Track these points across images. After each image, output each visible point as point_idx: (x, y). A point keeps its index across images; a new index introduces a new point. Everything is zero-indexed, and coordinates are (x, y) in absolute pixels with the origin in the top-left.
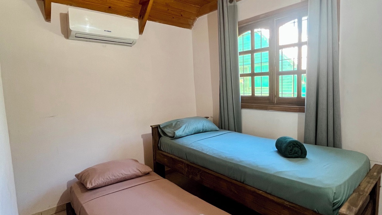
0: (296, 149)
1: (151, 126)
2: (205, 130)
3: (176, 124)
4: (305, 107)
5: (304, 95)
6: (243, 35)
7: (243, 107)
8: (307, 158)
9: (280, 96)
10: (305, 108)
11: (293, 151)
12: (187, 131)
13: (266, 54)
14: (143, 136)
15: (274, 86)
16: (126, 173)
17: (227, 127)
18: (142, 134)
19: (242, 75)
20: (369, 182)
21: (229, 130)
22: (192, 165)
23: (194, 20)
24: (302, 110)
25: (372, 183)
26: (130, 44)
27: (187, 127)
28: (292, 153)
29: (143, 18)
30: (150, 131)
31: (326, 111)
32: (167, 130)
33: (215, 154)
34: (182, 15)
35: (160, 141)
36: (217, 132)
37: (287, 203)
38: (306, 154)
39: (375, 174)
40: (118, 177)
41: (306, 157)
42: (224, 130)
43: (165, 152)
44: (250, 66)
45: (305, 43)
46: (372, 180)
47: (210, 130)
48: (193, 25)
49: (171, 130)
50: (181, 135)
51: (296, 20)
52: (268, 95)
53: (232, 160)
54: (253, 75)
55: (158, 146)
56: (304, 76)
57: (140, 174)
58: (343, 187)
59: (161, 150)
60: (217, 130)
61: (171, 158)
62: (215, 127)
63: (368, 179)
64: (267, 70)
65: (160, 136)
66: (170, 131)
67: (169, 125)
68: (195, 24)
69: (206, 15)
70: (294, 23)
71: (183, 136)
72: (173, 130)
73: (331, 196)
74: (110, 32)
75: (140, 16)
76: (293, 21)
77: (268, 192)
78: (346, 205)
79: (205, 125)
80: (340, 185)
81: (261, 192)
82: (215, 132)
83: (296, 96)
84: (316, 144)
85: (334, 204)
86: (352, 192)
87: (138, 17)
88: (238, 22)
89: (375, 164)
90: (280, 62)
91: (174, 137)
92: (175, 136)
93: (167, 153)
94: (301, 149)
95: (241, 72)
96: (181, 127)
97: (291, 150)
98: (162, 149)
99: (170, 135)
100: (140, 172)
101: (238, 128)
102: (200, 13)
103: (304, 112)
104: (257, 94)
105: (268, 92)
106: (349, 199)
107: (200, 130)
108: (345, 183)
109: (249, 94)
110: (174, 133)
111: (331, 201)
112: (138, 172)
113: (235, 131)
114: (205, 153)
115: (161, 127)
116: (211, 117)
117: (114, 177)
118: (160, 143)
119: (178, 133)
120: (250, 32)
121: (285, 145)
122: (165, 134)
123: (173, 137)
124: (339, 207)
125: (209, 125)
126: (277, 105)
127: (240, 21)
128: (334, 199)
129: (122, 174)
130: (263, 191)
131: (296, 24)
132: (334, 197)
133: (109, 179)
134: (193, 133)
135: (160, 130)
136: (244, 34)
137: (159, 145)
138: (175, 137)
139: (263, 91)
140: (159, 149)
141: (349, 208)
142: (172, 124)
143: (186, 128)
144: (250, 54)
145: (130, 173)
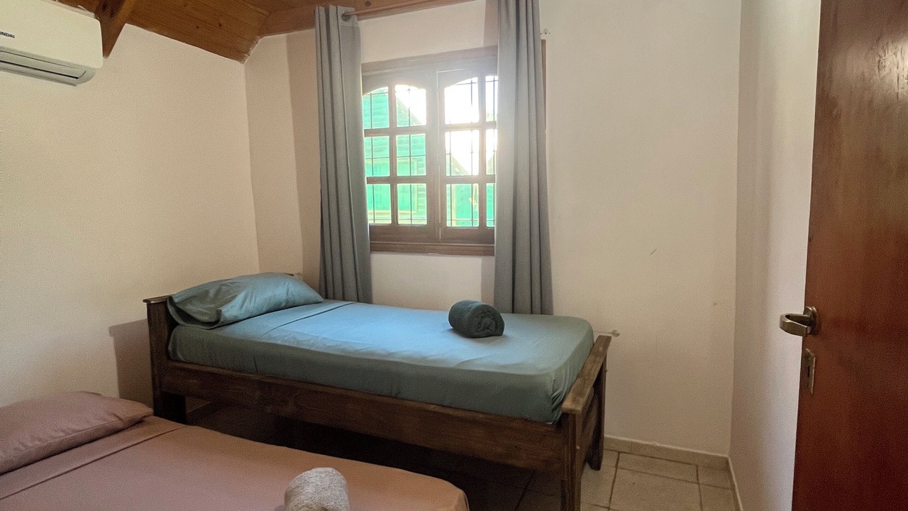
0: (487, 320)
1: (145, 301)
2: (290, 304)
3: (218, 292)
4: (495, 245)
5: (490, 223)
6: (371, 95)
7: (374, 249)
8: (506, 337)
9: (448, 224)
10: (493, 247)
11: (482, 325)
12: (251, 306)
13: (420, 138)
14: (114, 331)
15: (436, 205)
16: (77, 428)
17: (339, 293)
18: (111, 325)
19: (371, 180)
20: (595, 361)
21: (344, 299)
22: (271, 381)
23: (252, 42)
24: (488, 252)
25: (599, 362)
26: (73, 77)
27: (252, 296)
28: (482, 328)
29: (112, 14)
30: (141, 313)
31: (528, 251)
32: (191, 309)
33: (329, 347)
34: (220, 25)
35: (174, 338)
36: (320, 304)
37: (481, 416)
38: (503, 329)
39: (601, 349)
40: (52, 441)
41: (504, 333)
42: (332, 301)
43: (192, 363)
44: (388, 161)
45: (492, 125)
46: (598, 359)
47: (302, 301)
48: (247, 52)
49: (206, 306)
50: (236, 317)
51: (475, 79)
52: (425, 223)
53: (372, 354)
54: (393, 180)
55: (167, 352)
56: (490, 186)
57: (120, 425)
58: (563, 371)
59: (179, 361)
60: (319, 301)
61: (212, 374)
62: (313, 295)
63: (592, 358)
64: (423, 172)
65: (173, 325)
66: (205, 309)
67: (200, 295)
68: (252, 51)
69: (283, 36)
70: (472, 83)
71: (241, 318)
72: (213, 306)
73: (549, 387)
74: (11, 36)
75: (104, 7)
76: (469, 81)
77: (446, 403)
78: (570, 396)
79: (290, 290)
80: (560, 368)
81: (433, 406)
82: (314, 305)
83: (477, 225)
84: (513, 312)
85: (554, 399)
86: (575, 378)
87: (94, 8)
88: (362, 65)
89: (600, 336)
90: (448, 157)
91: (217, 321)
92: (222, 320)
93: (197, 364)
94: (494, 319)
95: (368, 173)
96: (234, 297)
97: (480, 323)
98: (180, 356)
99: (205, 318)
100: (116, 419)
101: (363, 295)
102: (267, 28)
103: (493, 255)
104: (403, 220)
105: (425, 216)
106: (572, 389)
107: (281, 304)
108: (565, 364)
109: (387, 220)
110: (219, 313)
111: (550, 395)
112: (113, 419)
113: (358, 301)
114: (308, 348)
115: (176, 300)
116: (299, 274)
117: (37, 443)
118: (174, 344)
119: (229, 311)
120: (386, 89)
121: (468, 315)
122: (188, 318)
123: (217, 323)
124: (561, 402)
125: (299, 290)
126: (444, 242)
127: (367, 62)
128: (554, 393)
129: (63, 431)
130: (436, 404)
131: (476, 87)
132: (553, 386)
133: (23, 448)
134: (264, 310)
135: (171, 309)
136: (373, 92)
137: (170, 348)
138: (222, 322)
139: (414, 214)
140: (169, 357)
141: (574, 400)
142: (207, 292)
143: (248, 300)
144: (388, 137)
145: (86, 426)
